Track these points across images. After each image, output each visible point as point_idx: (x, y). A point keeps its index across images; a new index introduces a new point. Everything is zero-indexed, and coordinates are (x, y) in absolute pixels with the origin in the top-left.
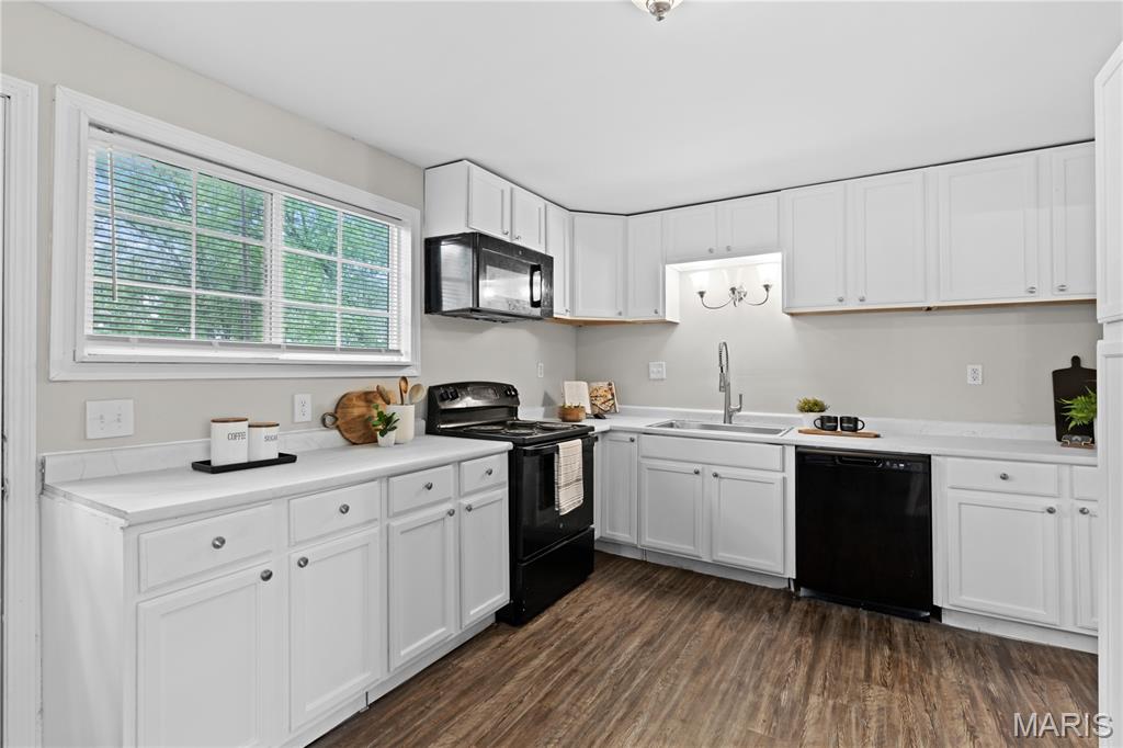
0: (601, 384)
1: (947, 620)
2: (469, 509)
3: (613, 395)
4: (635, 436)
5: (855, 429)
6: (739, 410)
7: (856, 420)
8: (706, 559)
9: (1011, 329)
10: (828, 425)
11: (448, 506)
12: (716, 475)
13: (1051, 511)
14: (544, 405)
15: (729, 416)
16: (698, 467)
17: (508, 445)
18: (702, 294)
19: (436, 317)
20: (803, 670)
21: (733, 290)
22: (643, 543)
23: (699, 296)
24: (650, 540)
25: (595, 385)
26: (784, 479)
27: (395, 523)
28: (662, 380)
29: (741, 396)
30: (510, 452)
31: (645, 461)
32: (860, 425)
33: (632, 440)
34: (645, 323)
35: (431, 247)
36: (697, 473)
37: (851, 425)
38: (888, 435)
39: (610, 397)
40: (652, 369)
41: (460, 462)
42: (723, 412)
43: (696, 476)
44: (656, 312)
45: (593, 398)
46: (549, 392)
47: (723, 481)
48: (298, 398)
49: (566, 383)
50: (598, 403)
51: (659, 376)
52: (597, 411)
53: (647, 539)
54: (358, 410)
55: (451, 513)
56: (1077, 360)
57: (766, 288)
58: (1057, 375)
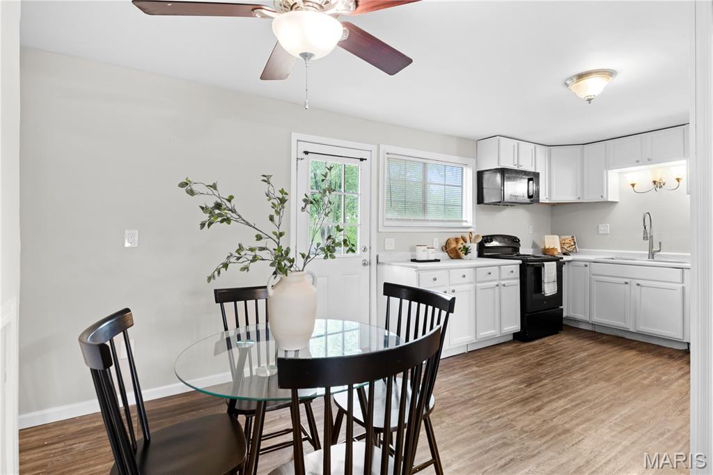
0: (567, 237)
2: (504, 286)
3: (574, 243)
4: (588, 264)
6: (659, 251)
8: (632, 329)
11: (496, 283)
12: (638, 285)
14: (532, 248)
15: (652, 255)
16: (628, 280)
17: (520, 262)
18: (633, 185)
19: (482, 205)
21: (655, 182)
22: (593, 320)
23: (631, 186)
24: (596, 319)
25: (563, 237)
26: (683, 287)
27: (479, 285)
28: (607, 234)
29: (660, 243)
30: (520, 265)
31: (593, 277)
33: (586, 266)
34: (596, 202)
35: (480, 175)
36: (626, 283)
39: (573, 244)
40: (600, 228)
41: (500, 266)
42: (648, 252)
43: (626, 285)
44: (602, 197)
45: (562, 244)
46: (535, 241)
47: (643, 288)
48: (435, 239)
49: (546, 236)
50: (565, 247)
51: (606, 232)
52: (565, 251)
53: (595, 318)
54: (453, 245)
55: (497, 286)
57: (678, 179)
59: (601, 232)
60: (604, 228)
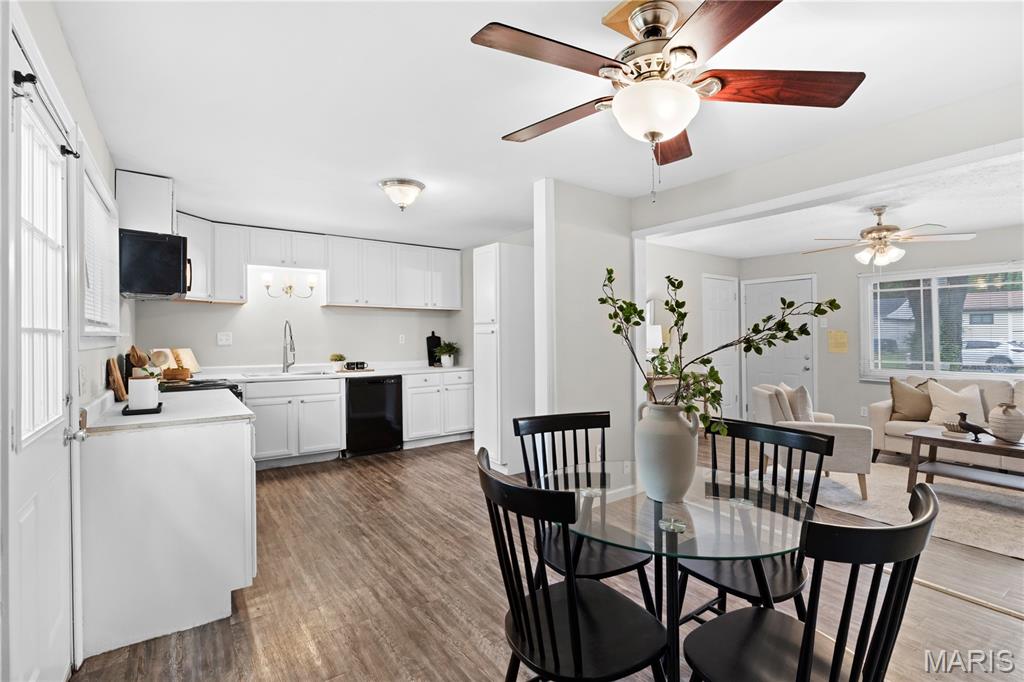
1: (406, 447)
5: (363, 368)
6: (293, 364)
7: (363, 363)
8: (295, 454)
9: (413, 319)
10: (350, 366)
12: (302, 402)
13: (438, 391)
15: (286, 368)
16: (289, 399)
18: (268, 287)
21: (290, 287)
23: (265, 289)
26: (340, 398)
28: (229, 346)
32: (366, 365)
36: (290, 402)
37: (360, 366)
38: (377, 369)
40: (219, 338)
43: (290, 405)
44: (242, 297)
47: (309, 404)
51: (228, 343)
56: (433, 333)
57: (312, 288)
58: (428, 339)
59: (220, 343)
60: (224, 338)
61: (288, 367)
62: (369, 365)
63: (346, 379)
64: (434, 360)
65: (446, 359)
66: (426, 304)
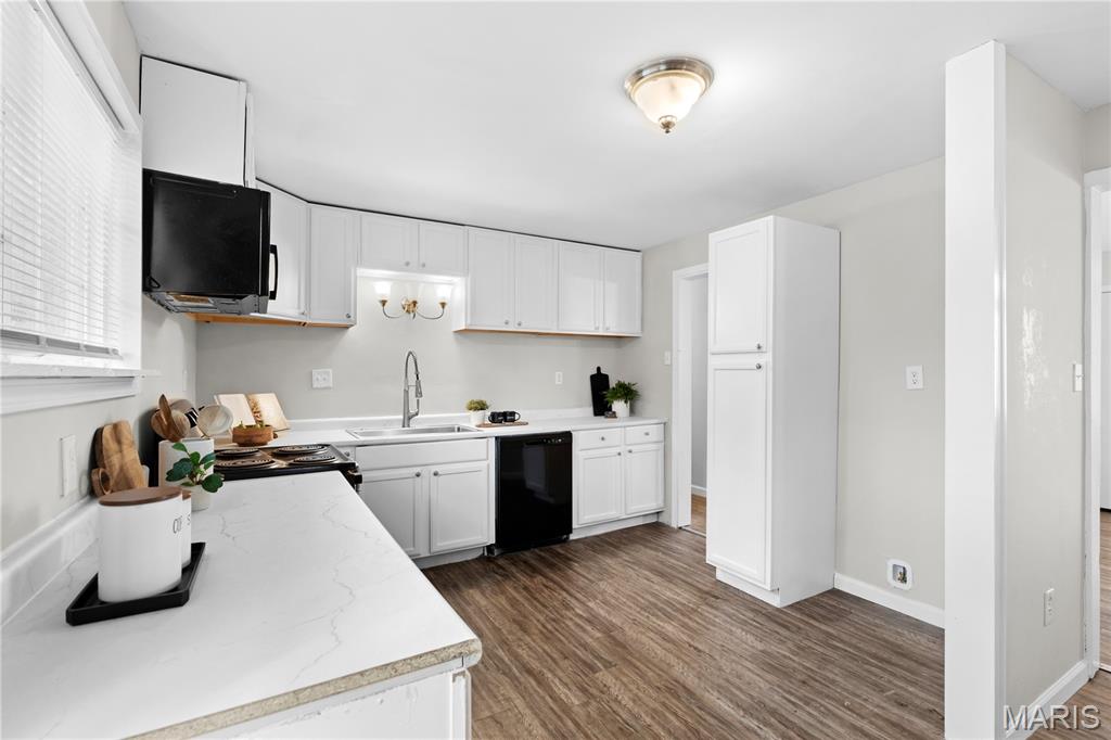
1: (575, 536)
4: (349, 450)
5: (513, 420)
6: (417, 414)
7: (513, 414)
8: (424, 554)
10: (496, 419)
12: (436, 474)
13: (619, 454)
16: (418, 470)
18: (384, 303)
20: (565, 594)
23: (380, 305)
26: (488, 465)
28: (330, 388)
32: (517, 417)
36: (418, 475)
37: (509, 417)
40: (314, 377)
43: (417, 479)
44: (348, 317)
45: (256, 413)
47: (443, 478)
51: (326, 385)
56: (599, 369)
57: (443, 305)
58: (592, 377)
59: (315, 386)
60: (323, 377)
61: (409, 419)
62: (522, 415)
63: (496, 438)
64: (601, 407)
65: (619, 406)
66: (597, 328)
